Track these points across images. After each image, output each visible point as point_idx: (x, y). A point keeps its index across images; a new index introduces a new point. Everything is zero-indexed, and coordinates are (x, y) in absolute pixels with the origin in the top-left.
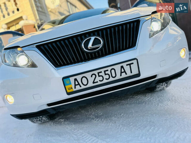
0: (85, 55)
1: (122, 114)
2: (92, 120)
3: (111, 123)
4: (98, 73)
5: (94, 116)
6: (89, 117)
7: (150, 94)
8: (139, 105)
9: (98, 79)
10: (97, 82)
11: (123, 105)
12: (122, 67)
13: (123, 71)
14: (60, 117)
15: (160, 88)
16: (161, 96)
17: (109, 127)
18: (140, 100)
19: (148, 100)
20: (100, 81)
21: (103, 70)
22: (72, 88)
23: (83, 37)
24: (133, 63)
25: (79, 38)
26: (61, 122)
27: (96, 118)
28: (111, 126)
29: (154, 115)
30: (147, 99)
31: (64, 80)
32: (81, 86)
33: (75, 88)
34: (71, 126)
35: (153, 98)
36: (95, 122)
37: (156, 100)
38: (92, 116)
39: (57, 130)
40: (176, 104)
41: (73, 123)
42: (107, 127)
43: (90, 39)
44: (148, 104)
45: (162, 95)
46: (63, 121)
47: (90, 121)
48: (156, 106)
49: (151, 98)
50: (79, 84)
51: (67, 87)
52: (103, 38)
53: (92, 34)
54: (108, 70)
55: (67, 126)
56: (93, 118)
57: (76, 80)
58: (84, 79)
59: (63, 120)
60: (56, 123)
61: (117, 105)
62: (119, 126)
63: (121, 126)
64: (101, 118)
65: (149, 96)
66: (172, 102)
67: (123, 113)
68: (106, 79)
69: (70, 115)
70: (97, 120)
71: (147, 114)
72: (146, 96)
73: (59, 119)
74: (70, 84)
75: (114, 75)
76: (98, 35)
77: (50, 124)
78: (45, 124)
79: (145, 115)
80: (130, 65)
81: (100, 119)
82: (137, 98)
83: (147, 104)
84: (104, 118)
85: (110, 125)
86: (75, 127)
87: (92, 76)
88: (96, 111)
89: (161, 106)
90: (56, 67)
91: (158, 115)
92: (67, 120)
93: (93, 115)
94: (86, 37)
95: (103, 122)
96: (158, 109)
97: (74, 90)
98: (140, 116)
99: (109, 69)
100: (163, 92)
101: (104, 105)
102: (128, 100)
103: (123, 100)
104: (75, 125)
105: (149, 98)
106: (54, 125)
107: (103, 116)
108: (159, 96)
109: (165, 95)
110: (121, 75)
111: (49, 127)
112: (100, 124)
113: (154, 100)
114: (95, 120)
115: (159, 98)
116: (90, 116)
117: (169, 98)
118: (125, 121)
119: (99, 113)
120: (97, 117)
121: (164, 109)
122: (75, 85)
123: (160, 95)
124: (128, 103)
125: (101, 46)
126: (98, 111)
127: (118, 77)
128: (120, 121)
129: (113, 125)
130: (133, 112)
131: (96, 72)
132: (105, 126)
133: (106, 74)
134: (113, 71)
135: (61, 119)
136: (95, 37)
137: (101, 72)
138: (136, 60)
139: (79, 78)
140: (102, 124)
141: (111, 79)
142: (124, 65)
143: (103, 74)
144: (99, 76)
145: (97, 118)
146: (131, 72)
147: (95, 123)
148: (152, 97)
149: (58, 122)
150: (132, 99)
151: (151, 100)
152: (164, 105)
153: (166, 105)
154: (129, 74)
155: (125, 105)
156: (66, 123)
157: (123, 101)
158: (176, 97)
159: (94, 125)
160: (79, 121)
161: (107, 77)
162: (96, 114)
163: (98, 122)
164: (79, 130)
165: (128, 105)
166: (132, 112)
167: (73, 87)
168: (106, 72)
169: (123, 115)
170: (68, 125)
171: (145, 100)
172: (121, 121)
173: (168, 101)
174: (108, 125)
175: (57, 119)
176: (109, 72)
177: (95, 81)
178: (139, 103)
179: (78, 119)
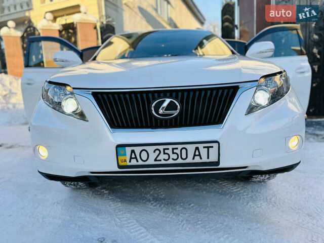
0: (153, 120)
1: (192, 205)
2: (148, 203)
3: (172, 214)
4: (164, 149)
5: (152, 197)
6: (144, 197)
7: (242, 184)
8: (220, 197)
9: (162, 157)
10: (160, 160)
11: (198, 190)
12: (197, 149)
13: (197, 153)
14: (104, 186)
15: (258, 179)
16: (257, 191)
17: (168, 219)
18: (224, 190)
19: (236, 192)
20: (164, 159)
21: (171, 147)
22: (125, 161)
23: (156, 95)
24: (212, 147)
25: (150, 95)
26: (104, 194)
27: (153, 201)
28: (171, 218)
29: (236, 218)
30: (235, 190)
31: (118, 148)
32: (137, 161)
33: (130, 161)
34: (115, 204)
35: (245, 192)
36: (151, 206)
37: (247, 195)
38: (148, 196)
39: (95, 205)
40: (274, 209)
41: (119, 200)
42: (164, 218)
43: (165, 100)
44: (235, 198)
45: (259, 191)
46: (106, 194)
47: (145, 203)
48: (243, 204)
49: (242, 190)
50: (136, 158)
51: (120, 158)
52: (181, 103)
53: (168, 94)
54: (177, 149)
55: (111, 203)
56: (149, 200)
57: (133, 151)
58: (144, 153)
59: (106, 192)
60: (95, 194)
61: (190, 189)
62: (182, 221)
63: (185, 222)
64: (161, 202)
65: (240, 186)
66: (269, 204)
67: (193, 203)
68: (173, 159)
69: (119, 186)
70: (155, 204)
71: (226, 214)
72: (235, 185)
73: (101, 189)
74: (125, 155)
75: (184, 157)
76: (176, 98)
77: (87, 193)
78: (81, 190)
79: (224, 214)
80: (208, 148)
81: (158, 204)
82: (221, 184)
83: (232, 198)
84: (165, 204)
85: (171, 216)
86: (121, 207)
87: (154, 152)
88: (158, 189)
89: (251, 207)
90: (112, 127)
91: (240, 219)
92: (113, 193)
93: (151, 195)
94: (159, 97)
95: (162, 209)
96: (245, 209)
97: (128, 163)
98: (215, 213)
99: (180, 147)
100: (262, 185)
101: (170, 184)
102: (208, 184)
103: (201, 183)
104: (121, 203)
105: (239, 189)
106: (93, 196)
107: (164, 200)
108: (254, 191)
109: (263, 191)
110: (193, 159)
111: (85, 197)
112: (155, 212)
113: (245, 194)
114: (152, 204)
115: (253, 194)
116: (146, 196)
117: (267, 198)
118: (192, 216)
119: (159, 194)
120: (156, 199)
121: (254, 212)
122: (131, 158)
123: (256, 189)
124: (205, 190)
125: (176, 113)
126: (160, 191)
127: (189, 160)
128: (185, 214)
129: (174, 217)
130: (209, 205)
131: (161, 148)
132: (163, 216)
133: (173, 153)
134: (184, 151)
135: (104, 188)
136: (172, 100)
137: (168, 149)
138: (217, 144)
139: (138, 150)
140: (159, 213)
141: (180, 161)
142: (201, 146)
143: (170, 152)
144: (164, 153)
145: (156, 202)
146: (208, 158)
147: (151, 208)
148: (244, 190)
149: (99, 193)
150: (213, 184)
151: (240, 193)
152: (256, 207)
153: (258, 207)
154: (205, 159)
155: (200, 191)
156: (110, 198)
157: (200, 185)
158: (278, 198)
159: (148, 211)
160: (129, 199)
161: (175, 156)
162: (156, 195)
163: (155, 207)
164: (125, 213)
165: (204, 192)
166: (207, 205)
167: (128, 160)
168: (175, 151)
169: (192, 207)
170: (112, 201)
171: (232, 191)
172: (187, 215)
173: (264, 202)
174: (167, 215)
175: (99, 188)
176: (178, 151)
177: (158, 159)
178: (221, 194)
179: (129, 195)
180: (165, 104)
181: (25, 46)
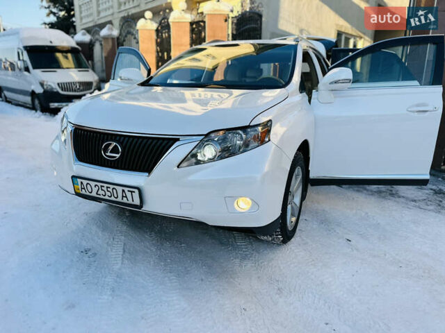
4: (101, 186)
8: (217, 246)
9: (100, 192)
10: (100, 195)
12: (124, 191)
13: (124, 195)
18: (230, 240)
20: (102, 195)
21: (106, 185)
23: (110, 137)
24: (134, 192)
25: (106, 137)
30: (239, 244)
31: (74, 179)
33: (82, 191)
37: (245, 252)
43: (111, 144)
44: (229, 251)
45: (261, 251)
49: (246, 245)
50: (84, 189)
51: (75, 186)
52: (123, 149)
54: (110, 188)
57: (82, 183)
58: (89, 186)
66: (255, 267)
67: (187, 244)
68: (108, 196)
70: (153, 235)
71: (201, 262)
72: (245, 239)
74: (78, 184)
75: (115, 195)
76: (121, 144)
79: (199, 261)
80: (132, 192)
81: (156, 236)
83: (226, 250)
84: (161, 238)
85: (152, 249)
86: (124, 230)
87: (95, 187)
89: (233, 263)
90: (78, 160)
91: (207, 270)
93: (161, 227)
95: (152, 241)
96: (225, 263)
98: (193, 258)
99: (112, 186)
107: (165, 234)
108: (256, 250)
109: (265, 252)
110: (122, 199)
112: (145, 242)
113: (244, 250)
114: (151, 234)
115: (251, 252)
116: (156, 226)
117: (260, 260)
118: (169, 254)
120: (160, 232)
121: (230, 268)
122: (82, 188)
123: (259, 249)
125: (118, 156)
127: (119, 199)
128: (167, 250)
129: (154, 250)
130: (198, 250)
131: (99, 184)
132: (147, 247)
133: (108, 191)
134: (114, 191)
136: (116, 144)
137: (104, 186)
138: (138, 190)
139: (85, 182)
140: (148, 243)
141: (113, 198)
142: (126, 189)
143: (105, 189)
144: (102, 190)
146: (133, 201)
148: (248, 246)
152: (238, 264)
154: (130, 201)
156: (125, 220)
158: (270, 264)
159: (141, 239)
161: (109, 194)
162: (165, 228)
163: (150, 238)
164: (122, 236)
165: (208, 237)
166: (196, 249)
167: (80, 189)
168: (108, 189)
169: (181, 246)
170: (123, 223)
171: (234, 244)
173: (252, 263)
176: (111, 190)
177: (98, 193)
180: (111, 148)
181: (159, 40)
